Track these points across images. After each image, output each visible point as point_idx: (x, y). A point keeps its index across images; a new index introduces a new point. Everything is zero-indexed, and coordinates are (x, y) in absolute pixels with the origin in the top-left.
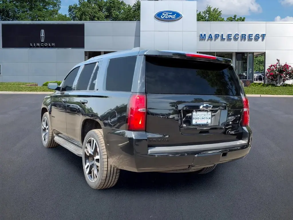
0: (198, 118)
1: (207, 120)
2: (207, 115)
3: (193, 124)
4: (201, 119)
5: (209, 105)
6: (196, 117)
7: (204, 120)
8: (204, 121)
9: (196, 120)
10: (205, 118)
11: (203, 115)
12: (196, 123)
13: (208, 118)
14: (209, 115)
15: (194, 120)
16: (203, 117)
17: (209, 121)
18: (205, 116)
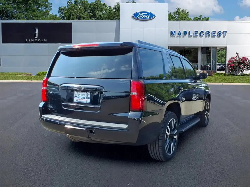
1: (87, 99)
3: (75, 101)
4: (81, 98)
6: (77, 96)
10: (85, 98)
11: (83, 95)
13: (88, 98)
14: (88, 95)
15: (75, 98)
16: (83, 97)
17: (89, 101)
18: (85, 96)
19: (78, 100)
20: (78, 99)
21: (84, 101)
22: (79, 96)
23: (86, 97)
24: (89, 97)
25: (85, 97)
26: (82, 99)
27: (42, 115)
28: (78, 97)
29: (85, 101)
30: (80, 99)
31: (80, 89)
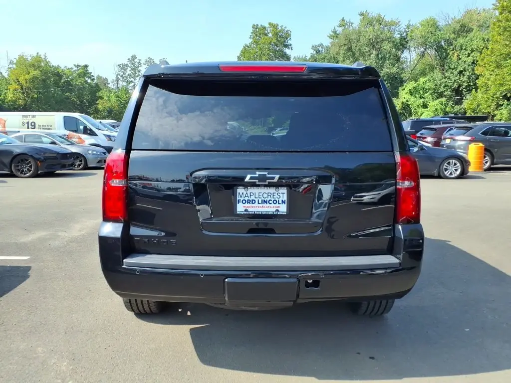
0: (252, 200)
1: (277, 205)
2: (276, 194)
3: (238, 213)
4: (259, 203)
5: (268, 174)
6: (246, 199)
7: (268, 205)
8: (267, 207)
9: (246, 205)
10: (270, 202)
11: (265, 195)
12: (246, 210)
13: (280, 202)
14: (281, 195)
15: (241, 203)
16: (265, 200)
17: (283, 209)
18: (272, 196)
19: (250, 210)
20: (249, 205)
21: (269, 209)
22: (253, 198)
23: (273, 200)
24: (285, 198)
25: (269, 198)
26: (261, 205)
27: (124, 261)
28: (249, 201)
29: (274, 210)
30: (257, 204)
31: (267, 181)
